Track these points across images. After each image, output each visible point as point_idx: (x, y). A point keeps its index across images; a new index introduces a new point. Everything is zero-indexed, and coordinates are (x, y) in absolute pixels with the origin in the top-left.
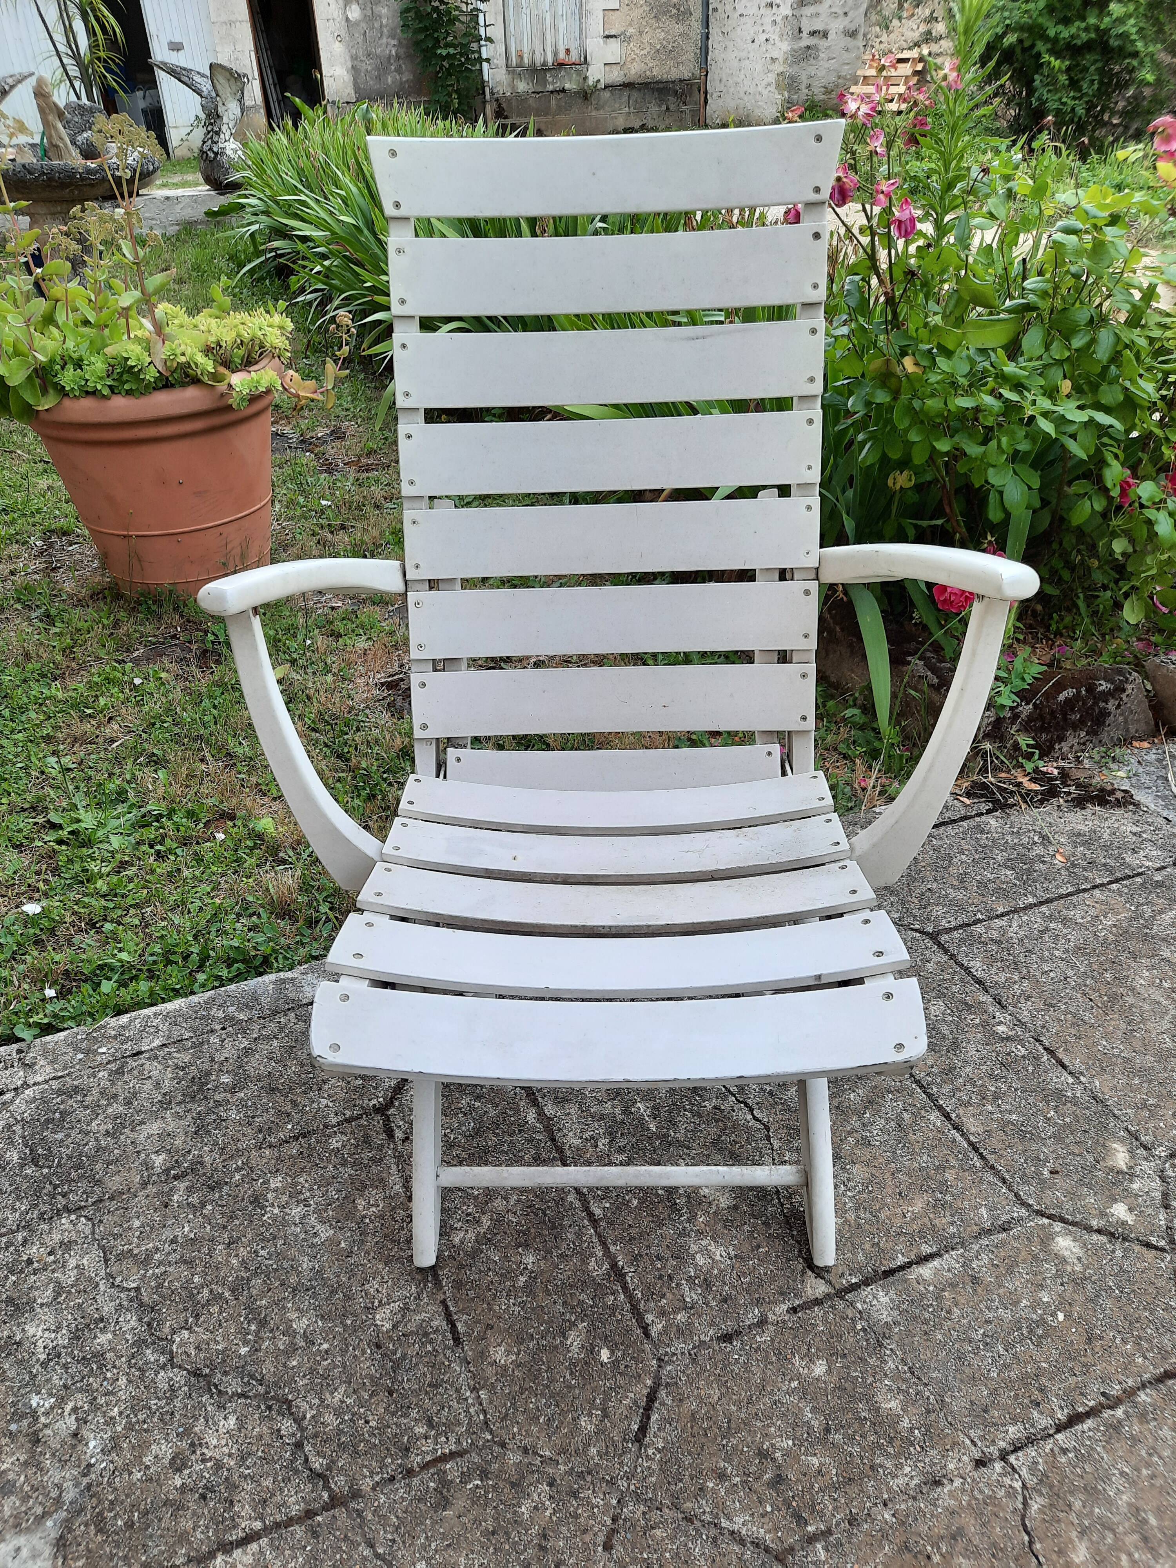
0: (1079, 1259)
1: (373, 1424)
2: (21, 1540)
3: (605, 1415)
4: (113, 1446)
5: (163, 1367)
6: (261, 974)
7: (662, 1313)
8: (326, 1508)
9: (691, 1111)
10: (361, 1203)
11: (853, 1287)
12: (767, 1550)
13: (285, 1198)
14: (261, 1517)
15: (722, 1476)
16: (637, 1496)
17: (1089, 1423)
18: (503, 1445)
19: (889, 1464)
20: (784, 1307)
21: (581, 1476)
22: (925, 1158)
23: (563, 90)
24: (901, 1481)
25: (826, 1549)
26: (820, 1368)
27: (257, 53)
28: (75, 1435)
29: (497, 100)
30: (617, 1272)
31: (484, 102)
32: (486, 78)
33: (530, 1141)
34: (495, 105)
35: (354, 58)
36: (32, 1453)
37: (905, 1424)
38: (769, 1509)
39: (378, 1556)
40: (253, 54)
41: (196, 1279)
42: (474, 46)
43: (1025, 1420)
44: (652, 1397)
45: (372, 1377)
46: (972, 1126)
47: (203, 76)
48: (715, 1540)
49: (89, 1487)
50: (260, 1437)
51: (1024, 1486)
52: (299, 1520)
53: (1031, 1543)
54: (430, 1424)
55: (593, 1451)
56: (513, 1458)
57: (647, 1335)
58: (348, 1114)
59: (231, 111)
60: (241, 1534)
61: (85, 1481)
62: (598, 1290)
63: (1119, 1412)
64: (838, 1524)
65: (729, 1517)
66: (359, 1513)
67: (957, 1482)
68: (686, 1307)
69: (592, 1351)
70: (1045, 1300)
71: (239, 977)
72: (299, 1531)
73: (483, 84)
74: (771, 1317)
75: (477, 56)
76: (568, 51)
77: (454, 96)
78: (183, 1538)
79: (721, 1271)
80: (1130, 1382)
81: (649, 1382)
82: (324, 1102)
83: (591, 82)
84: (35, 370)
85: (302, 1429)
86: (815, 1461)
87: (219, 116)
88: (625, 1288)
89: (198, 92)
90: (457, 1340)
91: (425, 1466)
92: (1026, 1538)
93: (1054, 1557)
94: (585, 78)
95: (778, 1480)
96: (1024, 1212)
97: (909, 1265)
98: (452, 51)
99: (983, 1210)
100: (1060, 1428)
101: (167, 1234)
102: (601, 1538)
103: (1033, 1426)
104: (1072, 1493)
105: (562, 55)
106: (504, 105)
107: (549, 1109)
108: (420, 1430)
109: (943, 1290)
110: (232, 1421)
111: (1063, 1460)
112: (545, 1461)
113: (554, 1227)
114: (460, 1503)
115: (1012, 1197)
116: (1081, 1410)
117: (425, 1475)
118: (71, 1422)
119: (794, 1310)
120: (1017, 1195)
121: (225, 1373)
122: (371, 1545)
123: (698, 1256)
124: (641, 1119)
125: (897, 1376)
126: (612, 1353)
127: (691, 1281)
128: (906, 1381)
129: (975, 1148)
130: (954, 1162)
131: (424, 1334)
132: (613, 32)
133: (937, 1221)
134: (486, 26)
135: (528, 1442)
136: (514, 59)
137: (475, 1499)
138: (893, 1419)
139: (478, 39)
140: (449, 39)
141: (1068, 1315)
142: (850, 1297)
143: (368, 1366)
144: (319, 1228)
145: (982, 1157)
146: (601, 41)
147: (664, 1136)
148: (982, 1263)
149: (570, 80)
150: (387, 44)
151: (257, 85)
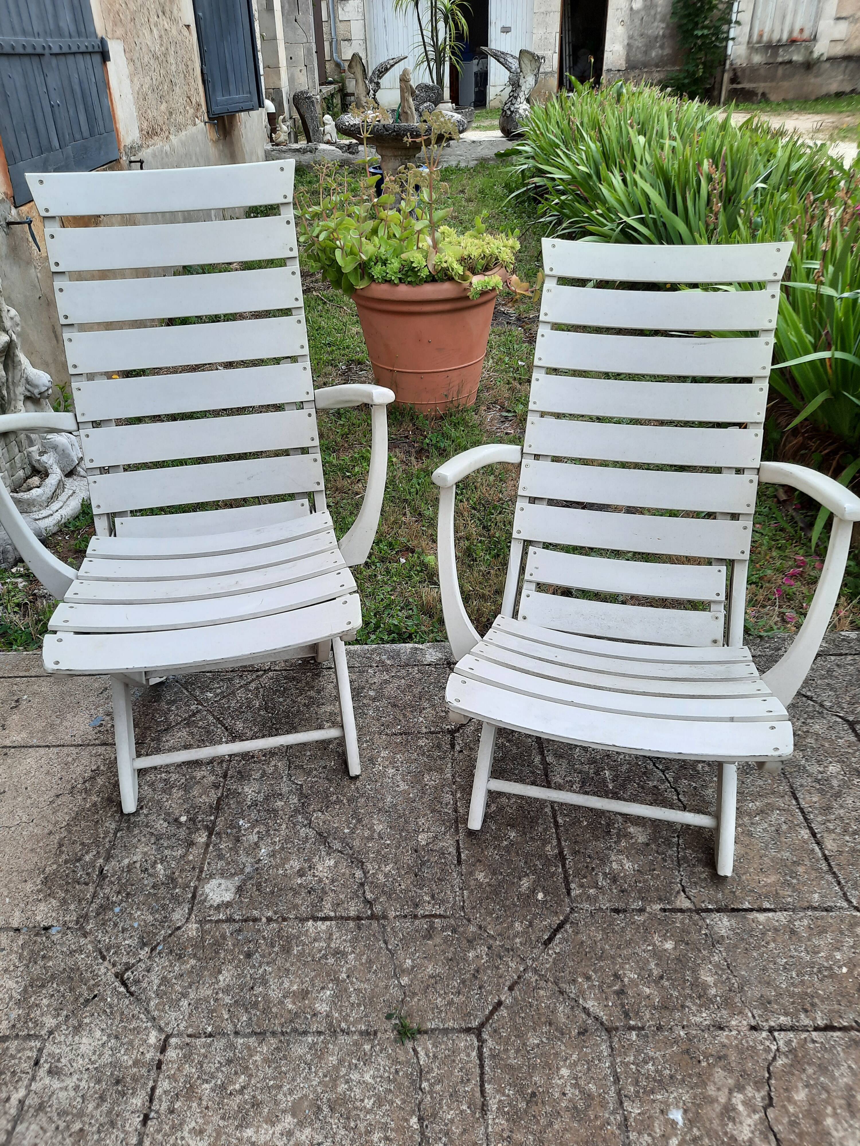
1: (403, 887)
2: (223, 881)
3: (531, 925)
4: (273, 855)
5: (305, 826)
6: (405, 642)
7: (582, 886)
8: (368, 918)
9: (638, 784)
10: (427, 778)
11: (708, 910)
12: (602, 1023)
13: (387, 763)
14: (335, 912)
15: (588, 978)
16: (536, 971)
17: (838, 1034)
18: (469, 920)
19: (694, 1008)
20: (658, 907)
21: (508, 950)
22: (788, 854)
23: (790, 62)
24: (698, 1019)
25: (638, 1036)
26: (669, 945)
27: (561, 33)
28: (256, 844)
29: (734, 70)
30: (562, 857)
31: (723, 71)
32: (729, 52)
33: (533, 772)
34: (731, 74)
35: (630, 37)
36: (235, 845)
37: (713, 991)
38: (610, 1004)
39: (387, 949)
40: (558, 35)
41: (331, 789)
43: (794, 1017)
44: (560, 926)
45: (408, 865)
46: (830, 844)
47: (514, 57)
48: (573, 1007)
49: (257, 869)
50: (344, 874)
51: (778, 1050)
52: (353, 919)
53: (769, 1078)
54: (433, 897)
55: (518, 940)
56: (472, 928)
57: (569, 893)
58: (433, 729)
59: (528, 83)
60: (323, 915)
61: (256, 866)
62: (548, 862)
64: (650, 1027)
65: (584, 999)
66: (384, 926)
67: (734, 1033)
68: (596, 887)
69: (533, 891)
70: (838, 957)
71: (393, 641)
72: (352, 924)
73: (725, 57)
74: (648, 909)
75: (725, 35)
76: (802, 30)
77: (701, 66)
78: (296, 907)
79: (625, 875)
81: (561, 918)
82: (421, 719)
83: (816, 55)
84: (360, 264)
85: (366, 878)
86: (648, 991)
87: (519, 86)
88: (564, 866)
89: (509, 69)
90: (459, 862)
91: (425, 917)
92: (767, 1075)
93: (782, 1091)
94: (812, 52)
95: (621, 993)
96: (845, 905)
97: (751, 910)
98: (706, 32)
99: (816, 896)
100: (817, 1029)
101: (322, 763)
102: (508, 983)
103: (798, 1022)
104: (809, 1064)
105: (796, 34)
106: (739, 74)
107: (550, 759)
108: (427, 898)
109: (769, 930)
110: (332, 863)
111: (811, 1045)
112: (490, 936)
113: (531, 822)
114: (438, 940)
115: (841, 894)
116: (836, 1024)
117: (423, 921)
118: (255, 837)
119: (664, 910)
120: (845, 894)
121: (335, 839)
122: (386, 942)
123: (614, 863)
124: (604, 780)
125: (717, 966)
126: (545, 896)
127: (605, 874)
128: (723, 970)
129: (826, 858)
130: (807, 862)
131: (442, 853)
132: (844, 15)
133: (781, 892)
134: (738, 12)
135: (483, 924)
136: (755, 38)
137: (446, 940)
138: (705, 987)
139: (729, 22)
140: (707, 22)
141: (850, 971)
142: (704, 915)
143: (408, 859)
144: (401, 783)
145: (829, 865)
146: (832, 22)
147: (616, 793)
148: (802, 924)
149: (799, 53)
150: (657, 27)
151: (556, 57)
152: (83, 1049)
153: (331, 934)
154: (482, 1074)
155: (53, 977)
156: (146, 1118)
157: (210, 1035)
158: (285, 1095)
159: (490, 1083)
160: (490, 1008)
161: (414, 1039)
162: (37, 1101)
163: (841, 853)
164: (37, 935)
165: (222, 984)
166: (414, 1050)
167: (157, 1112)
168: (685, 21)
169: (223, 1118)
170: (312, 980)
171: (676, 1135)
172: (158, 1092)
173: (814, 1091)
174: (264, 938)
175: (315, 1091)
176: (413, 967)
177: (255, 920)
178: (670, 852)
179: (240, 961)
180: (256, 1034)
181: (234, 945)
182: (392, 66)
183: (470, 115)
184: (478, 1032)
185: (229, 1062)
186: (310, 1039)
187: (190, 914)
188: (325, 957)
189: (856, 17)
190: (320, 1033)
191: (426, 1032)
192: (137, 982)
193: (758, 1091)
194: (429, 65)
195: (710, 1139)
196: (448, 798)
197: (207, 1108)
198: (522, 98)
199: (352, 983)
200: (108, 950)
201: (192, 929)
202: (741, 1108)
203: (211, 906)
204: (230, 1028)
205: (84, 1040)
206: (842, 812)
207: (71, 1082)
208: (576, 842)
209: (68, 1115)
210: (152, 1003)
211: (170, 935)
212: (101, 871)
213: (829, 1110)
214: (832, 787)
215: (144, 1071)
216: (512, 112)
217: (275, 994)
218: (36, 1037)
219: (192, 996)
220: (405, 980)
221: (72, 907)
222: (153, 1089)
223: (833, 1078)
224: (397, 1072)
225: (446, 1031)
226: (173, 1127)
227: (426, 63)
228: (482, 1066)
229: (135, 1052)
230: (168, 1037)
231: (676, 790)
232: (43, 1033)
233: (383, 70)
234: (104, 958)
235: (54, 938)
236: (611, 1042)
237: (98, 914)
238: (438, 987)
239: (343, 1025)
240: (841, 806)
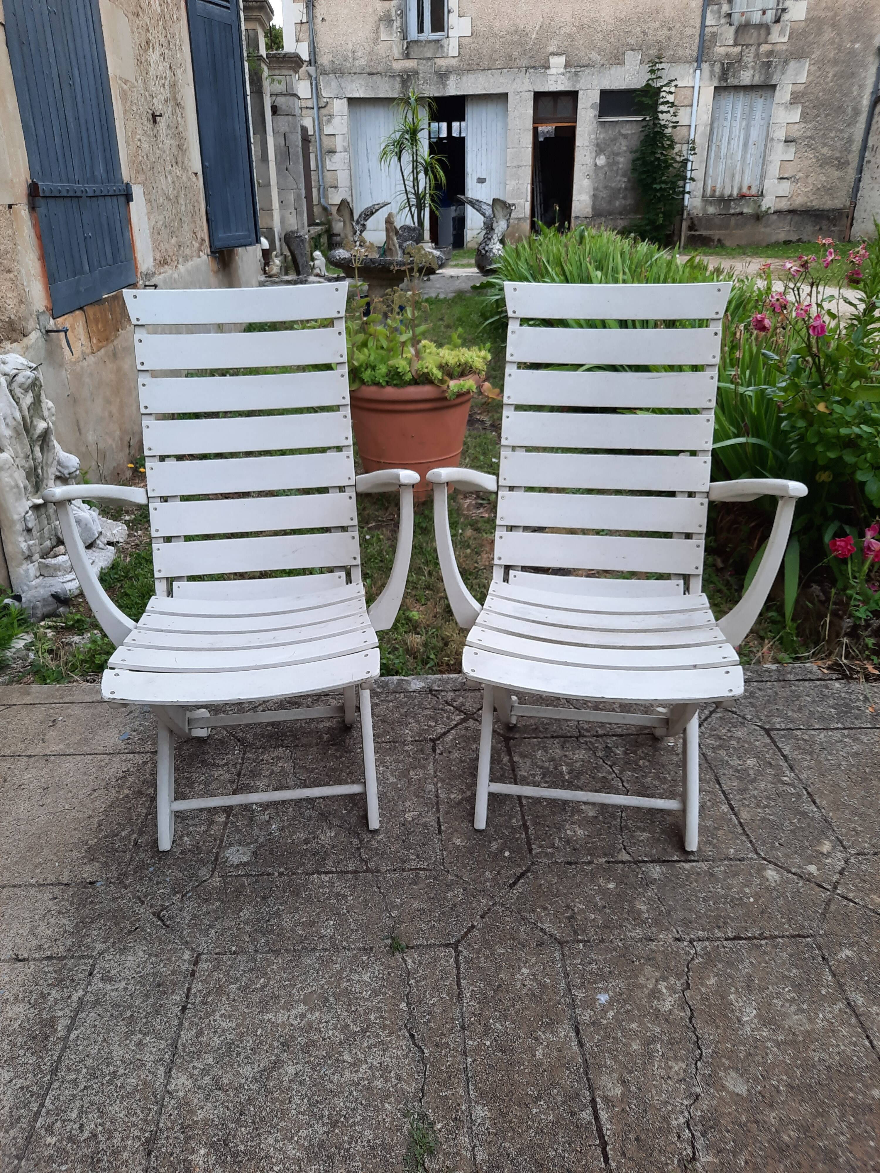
0: (776, 881)
1: (393, 850)
2: (241, 848)
3: (499, 873)
4: (282, 829)
7: (541, 846)
8: (364, 872)
10: (412, 773)
11: (644, 862)
12: (556, 939)
14: (336, 867)
15: (545, 909)
16: (502, 905)
17: (744, 941)
18: (448, 872)
19: (630, 927)
20: (604, 860)
21: (480, 891)
22: (711, 822)
23: (742, 213)
24: (633, 934)
25: (584, 946)
27: (533, 183)
28: (267, 822)
29: (691, 219)
30: (525, 827)
31: (682, 220)
32: (686, 203)
33: (502, 768)
34: (689, 222)
35: (596, 189)
36: (249, 823)
37: (646, 915)
38: (563, 926)
39: (380, 892)
40: (529, 186)
42: (681, 183)
43: (711, 931)
44: (523, 874)
45: (397, 834)
46: (745, 816)
47: (488, 205)
48: (532, 929)
49: (269, 839)
50: (343, 842)
51: (696, 953)
52: (351, 872)
53: (688, 972)
54: (418, 856)
55: (488, 884)
56: (451, 877)
57: (530, 852)
58: (417, 738)
59: (501, 226)
60: (326, 870)
62: (513, 830)
63: (763, 942)
64: (594, 940)
65: (542, 923)
66: (377, 877)
67: (662, 943)
68: (553, 846)
69: (501, 851)
70: (747, 892)
72: (350, 876)
73: (682, 207)
74: (595, 862)
75: (681, 189)
76: (750, 187)
77: (661, 216)
78: (303, 865)
79: (577, 839)
80: (776, 933)
81: (524, 869)
82: (407, 731)
83: (763, 209)
85: (361, 843)
86: (593, 916)
87: (493, 229)
88: (526, 833)
89: (483, 214)
90: (440, 832)
91: (411, 870)
92: (686, 970)
93: (697, 979)
94: (760, 206)
95: (572, 918)
96: (755, 856)
97: (679, 861)
98: (663, 186)
99: (732, 851)
100: (726, 939)
102: (480, 913)
103: (712, 935)
104: (719, 962)
105: (745, 190)
106: (696, 222)
107: (516, 757)
108: (413, 857)
109: (692, 875)
110: (333, 834)
111: (722, 950)
112: (465, 882)
113: (500, 802)
114: (421, 886)
115: (752, 849)
116: (742, 936)
117: (410, 873)
118: (267, 817)
119: (609, 862)
120: (755, 849)
122: (379, 888)
123: (568, 830)
124: (561, 772)
125: (650, 899)
126: (511, 854)
127: (560, 838)
128: (654, 901)
129: (741, 824)
130: (726, 828)
131: (425, 825)
132: (786, 176)
133: (703, 849)
134: (692, 170)
135: (460, 874)
136: (709, 192)
137: (429, 885)
138: (640, 912)
139: (685, 178)
140: (664, 178)
141: (756, 901)
142: (640, 865)
143: (397, 830)
144: (391, 778)
145: (744, 829)
146: (776, 181)
147: (571, 782)
148: (719, 870)
149: (748, 207)
150: (620, 181)
151: (528, 205)
152: (128, 964)
153: (333, 883)
154: (458, 974)
155: (100, 916)
156: (184, 1008)
157: (234, 953)
158: (298, 991)
159: (464, 979)
160: (465, 930)
161: (402, 951)
162: (94, 998)
163: (753, 821)
164: (84, 887)
165: (242, 918)
166: (403, 959)
167: (193, 1004)
168: (644, 176)
169: (247, 1007)
170: (318, 914)
171: (613, 1009)
172: (193, 991)
173: (722, 979)
174: (277, 886)
175: (322, 987)
176: (401, 904)
177: (269, 874)
178: (615, 822)
179: (257, 902)
180: (272, 951)
181: (252, 892)
182: (377, 210)
183: (449, 253)
184: (456, 946)
185: (251, 970)
186: (317, 954)
187: (213, 871)
188: (328, 898)
189: (797, 177)
190: (325, 950)
191: (412, 948)
192: (171, 918)
193: (679, 980)
194: (410, 210)
195: (639, 1011)
196: (430, 787)
197: (234, 1000)
198: (496, 238)
199: (351, 916)
200: (146, 897)
201: (217, 881)
202: (664, 991)
203: (232, 865)
204: (251, 948)
205: (129, 958)
206: (756, 792)
207: (120, 986)
208: (537, 817)
209: (120, 1007)
210: (185, 932)
211: (198, 886)
212: (136, 842)
213: (733, 990)
214: (749, 775)
215: (181, 977)
216: (487, 251)
217: (287, 923)
218: (90, 957)
219: (218, 927)
220: (395, 913)
221: (113, 868)
222: (189, 989)
223: (738, 969)
224: (389, 973)
225: (429, 946)
226: (207, 1013)
227: (408, 209)
228: (458, 969)
229: (172, 965)
230: (199, 955)
231: (621, 779)
232: (94, 954)
233: (369, 213)
234: (143, 903)
235: (100, 889)
236: (562, 951)
237: (135, 873)
238: (423, 917)
239: (344, 944)
240: (756, 789)
